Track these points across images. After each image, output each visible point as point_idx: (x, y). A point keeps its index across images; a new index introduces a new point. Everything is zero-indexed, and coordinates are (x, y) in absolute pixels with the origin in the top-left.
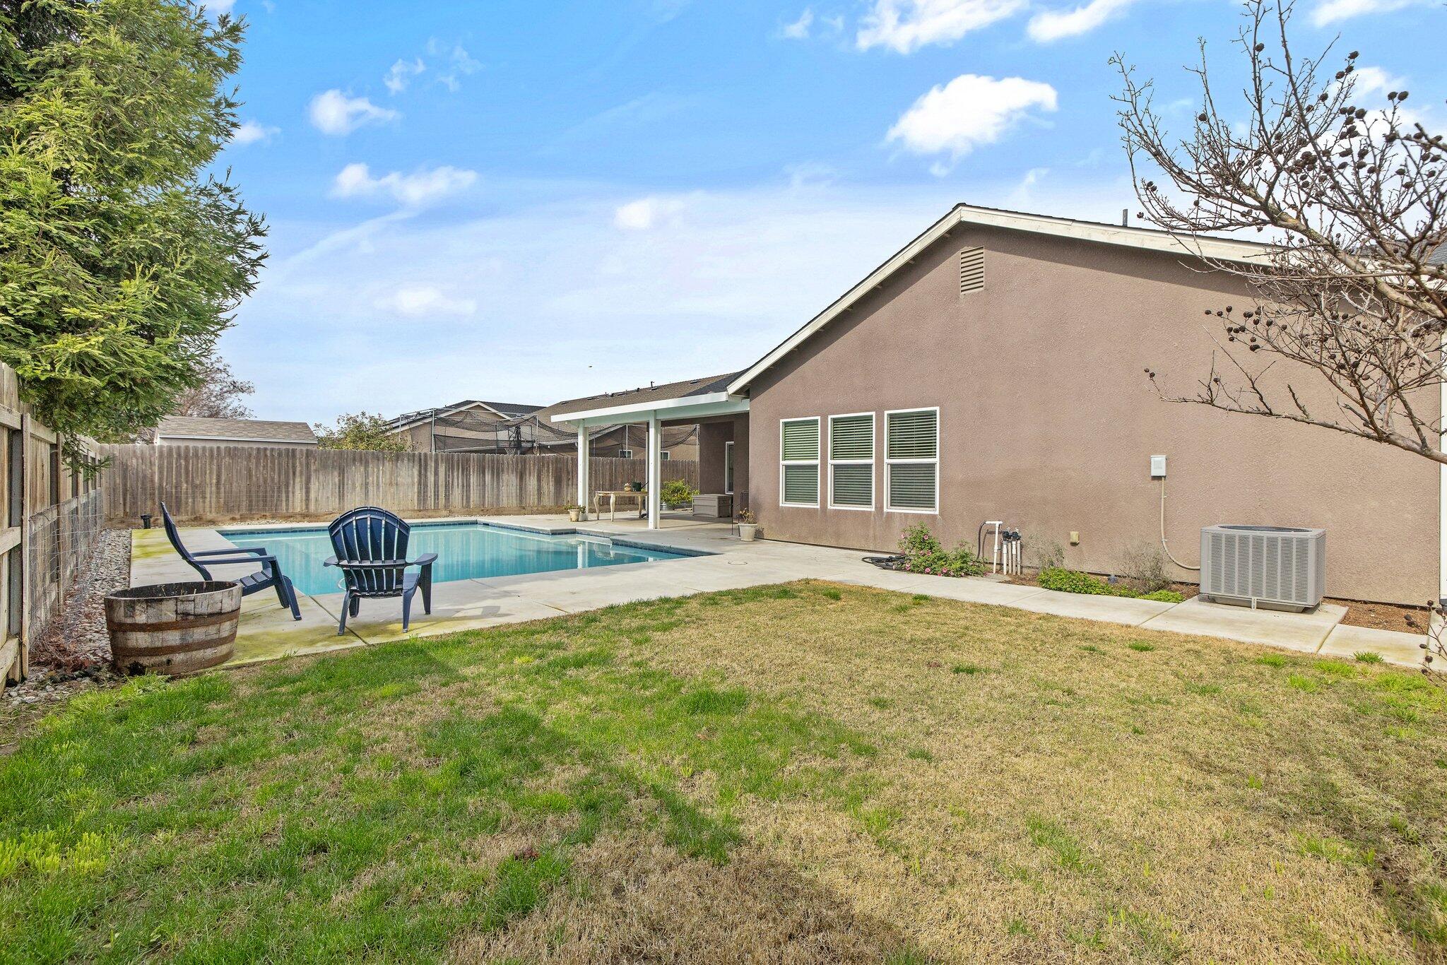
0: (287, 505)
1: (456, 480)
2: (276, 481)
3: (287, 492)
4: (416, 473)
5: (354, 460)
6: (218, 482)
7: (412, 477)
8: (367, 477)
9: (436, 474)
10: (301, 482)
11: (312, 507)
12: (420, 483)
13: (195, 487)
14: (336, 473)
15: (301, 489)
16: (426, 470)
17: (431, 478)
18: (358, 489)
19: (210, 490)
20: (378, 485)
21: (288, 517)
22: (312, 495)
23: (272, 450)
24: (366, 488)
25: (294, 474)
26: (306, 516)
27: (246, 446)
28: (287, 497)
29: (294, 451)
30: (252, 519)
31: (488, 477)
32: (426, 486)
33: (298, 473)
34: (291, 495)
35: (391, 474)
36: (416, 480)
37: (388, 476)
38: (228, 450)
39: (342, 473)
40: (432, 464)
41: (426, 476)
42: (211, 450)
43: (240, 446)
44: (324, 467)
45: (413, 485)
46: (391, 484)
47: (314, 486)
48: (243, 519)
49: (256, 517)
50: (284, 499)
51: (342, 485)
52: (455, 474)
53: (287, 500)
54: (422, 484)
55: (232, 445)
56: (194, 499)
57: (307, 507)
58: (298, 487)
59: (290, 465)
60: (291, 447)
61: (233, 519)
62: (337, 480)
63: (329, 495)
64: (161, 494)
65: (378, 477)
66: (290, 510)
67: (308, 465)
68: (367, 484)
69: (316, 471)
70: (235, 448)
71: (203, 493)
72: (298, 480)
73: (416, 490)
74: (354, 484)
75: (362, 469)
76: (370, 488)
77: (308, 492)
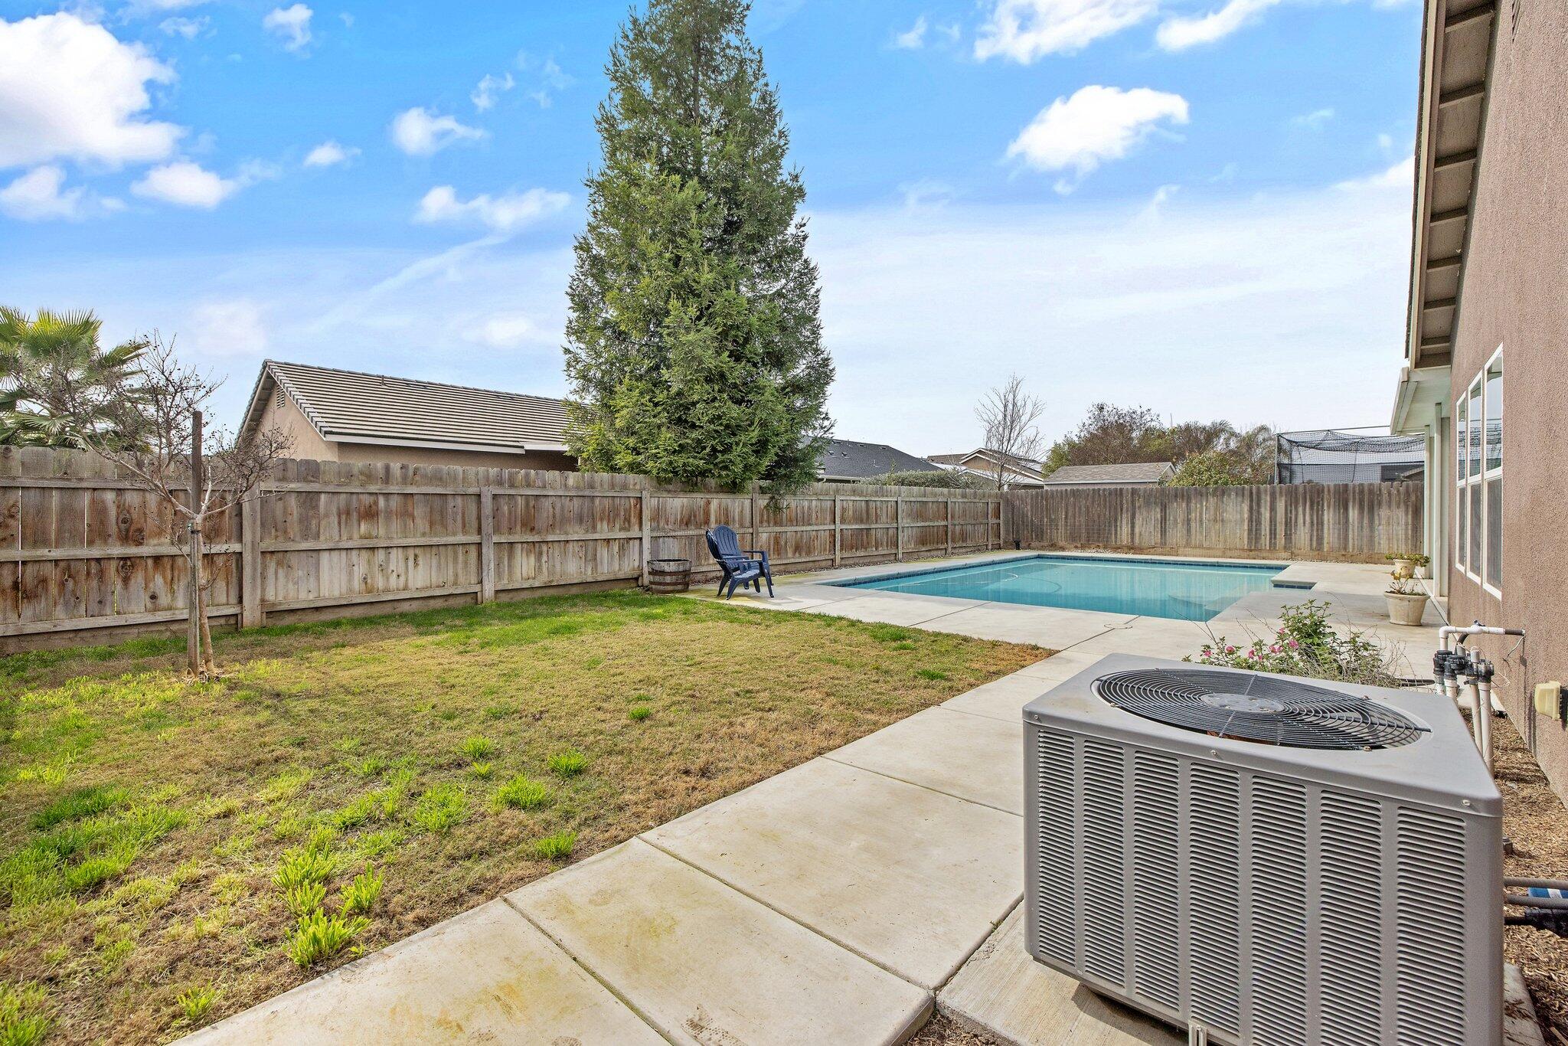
0: (1116, 537)
1: (1301, 517)
2: (1107, 517)
3: (1116, 526)
4: (1246, 508)
5: (1176, 496)
6: (1066, 518)
7: (1241, 512)
8: (1189, 513)
9: (1273, 509)
10: (1127, 518)
11: (1137, 541)
12: (1251, 520)
13: (1051, 520)
14: (1158, 510)
15: (1127, 523)
16: (1259, 505)
17: (1266, 514)
18: (1180, 525)
19: (1061, 523)
20: (1201, 521)
21: (1116, 549)
22: (1137, 530)
23: (1104, 490)
24: (1188, 524)
25: (1122, 510)
26: (1132, 548)
27: (1085, 488)
28: (1116, 530)
29: (1121, 490)
30: (1089, 548)
31: (1353, 514)
32: (1259, 522)
33: (1124, 510)
34: (1119, 528)
35: (1216, 509)
36: (1246, 516)
37: (1212, 512)
38: (1073, 491)
39: (1164, 509)
40: (1266, 499)
41: (1259, 513)
42: (1061, 492)
43: (1081, 488)
44: (1148, 504)
45: (1242, 521)
46: (1215, 520)
47: (1138, 522)
48: (1083, 547)
49: (1093, 546)
50: (1113, 532)
51: (1164, 520)
52: (1300, 509)
53: (1116, 534)
54: (1254, 521)
55: (1075, 488)
56: (1051, 529)
57: (1132, 541)
58: (1124, 522)
59: (1118, 502)
60: (1119, 487)
61: (1076, 547)
62: (1159, 516)
63: (1152, 529)
64: (1032, 525)
65: (1201, 514)
66: (1119, 543)
67: (1133, 502)
68: (1189, 520)
69: (1139, 507)
70: (1078, 490)
71: (1057, 525)
72: (1124, 516)
73: (1246, 527)
74: (1175, 520)
75: (1184, 505)
76: (1193, 524)
77: (1133, 527)
